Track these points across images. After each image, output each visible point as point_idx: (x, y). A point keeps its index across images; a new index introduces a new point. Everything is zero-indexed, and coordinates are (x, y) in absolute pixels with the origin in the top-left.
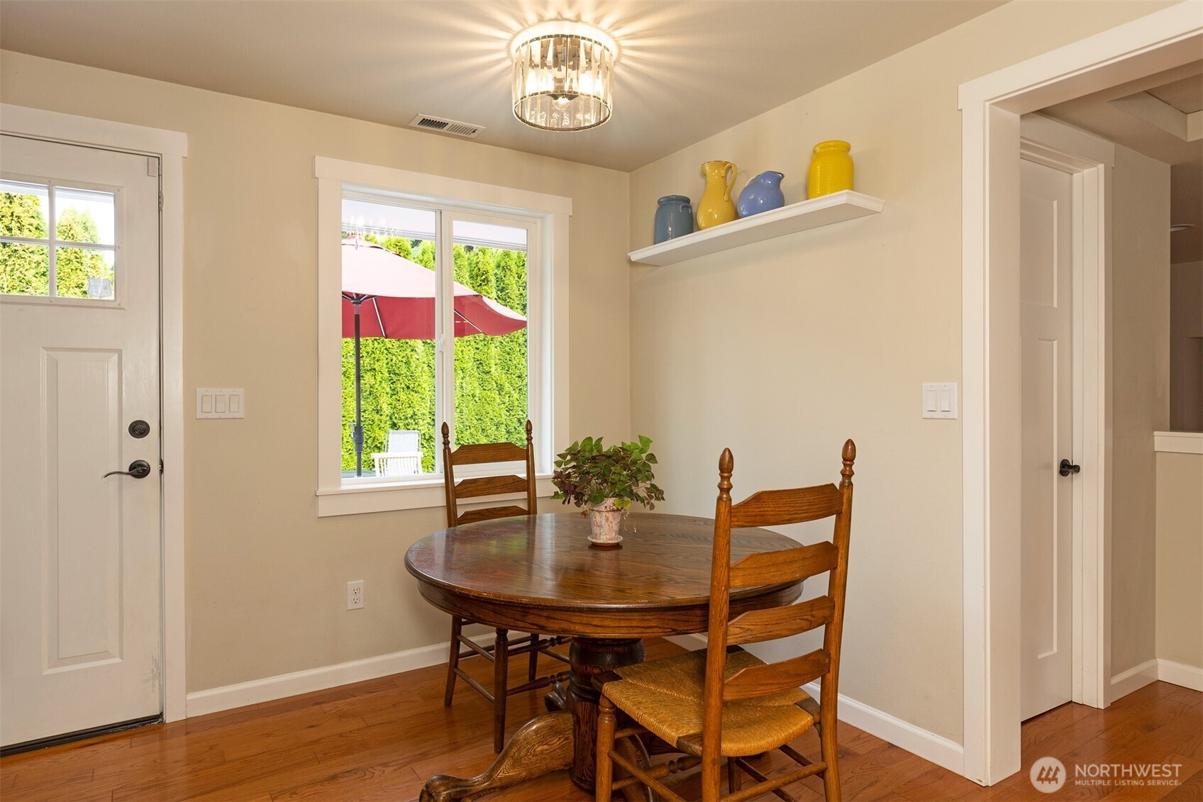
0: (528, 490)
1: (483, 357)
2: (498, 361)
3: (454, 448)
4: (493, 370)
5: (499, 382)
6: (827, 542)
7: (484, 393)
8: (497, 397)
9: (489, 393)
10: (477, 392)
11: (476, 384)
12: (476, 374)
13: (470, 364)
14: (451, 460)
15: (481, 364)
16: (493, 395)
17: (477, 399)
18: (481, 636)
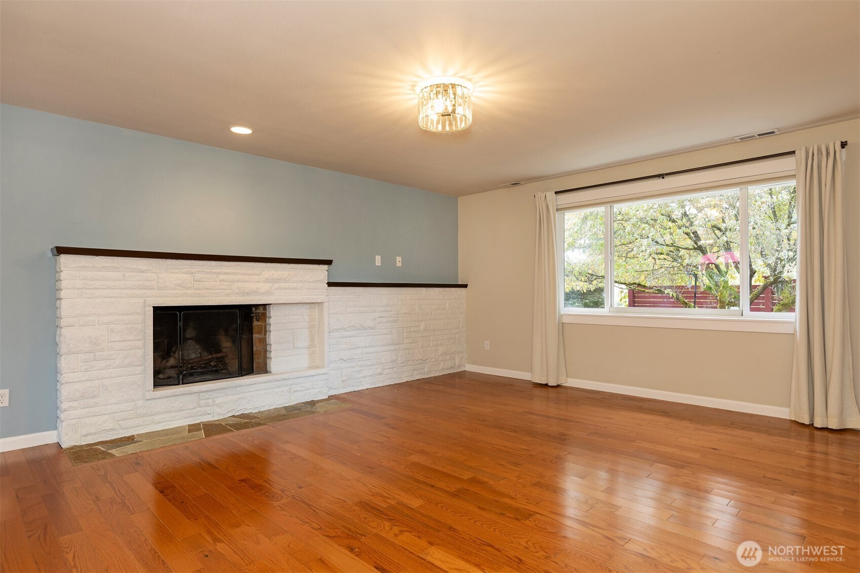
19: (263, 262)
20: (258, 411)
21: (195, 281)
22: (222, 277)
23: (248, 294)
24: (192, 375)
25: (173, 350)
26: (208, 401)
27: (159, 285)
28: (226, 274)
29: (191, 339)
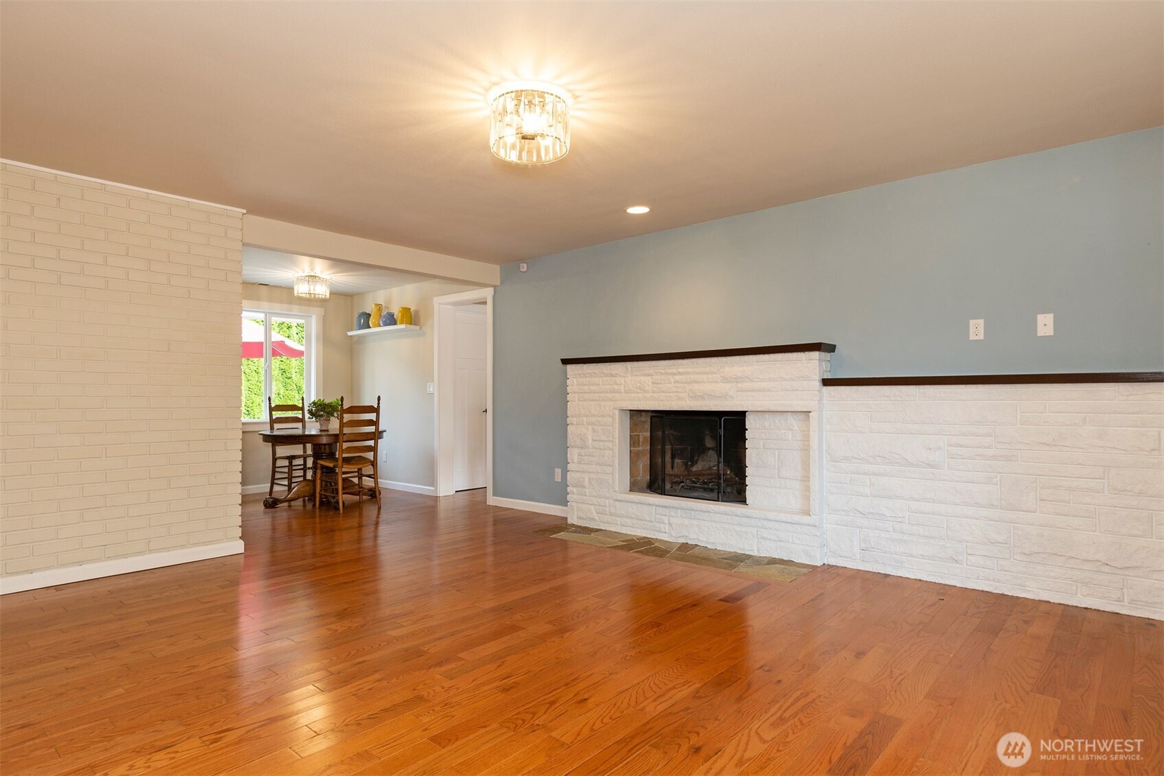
0: (302, 422)
1: (286, 367)
2: (298, 370)
3: (273, 405)
4: (294, 376)
5: (298, 385)
6: (372, 420)
7: (287, 392)
8: (297, 395)
9: (290, 392)
10: (282, 392)
11: (281, 386)
12: (281, 379)
13: (277, 372)
14: (271, 409)
15: (284, 372)
16: (293, 394)
17: (281, 397)
18: (282, 451)
19: (721, 356)
20: (714, 548)
21: (653, 383)
22: (678, 378)
23: (702, 398)
24: (692, 489)
25: (695, 459)
26: (663, 517)
27: (626, 389)
28: (680, 374)
29: (712, 449)
